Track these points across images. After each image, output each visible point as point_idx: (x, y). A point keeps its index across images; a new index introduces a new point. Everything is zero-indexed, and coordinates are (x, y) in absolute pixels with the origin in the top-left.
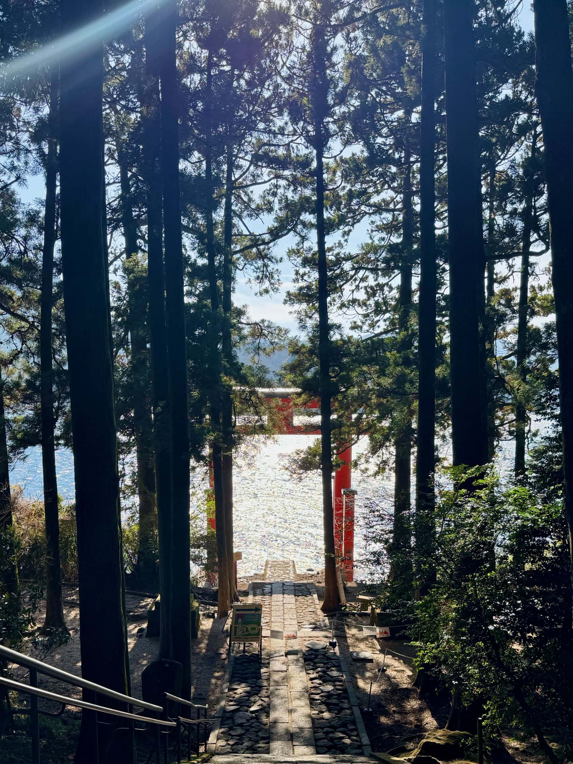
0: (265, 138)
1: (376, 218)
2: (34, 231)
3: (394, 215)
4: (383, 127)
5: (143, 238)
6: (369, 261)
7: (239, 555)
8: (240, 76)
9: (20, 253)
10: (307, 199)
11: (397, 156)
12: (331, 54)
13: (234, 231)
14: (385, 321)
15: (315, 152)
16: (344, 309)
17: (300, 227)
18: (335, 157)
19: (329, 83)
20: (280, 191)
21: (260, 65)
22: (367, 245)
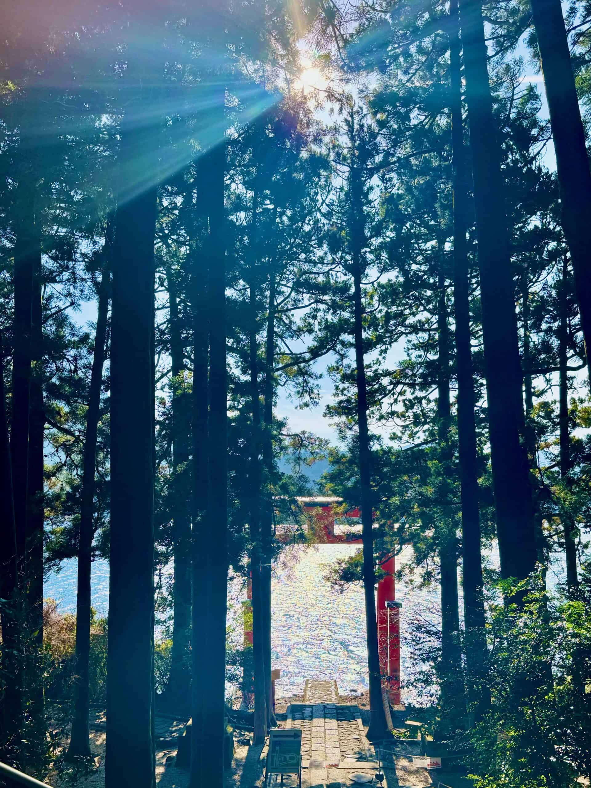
0: (306, 267)
1: (413, 338)
2: (84, 351)
3: (430, 335)
4: (418, 255)
5: (189, 357)
6: (406, 377)
7: (277, 674)
8: (283, 213)
9: (70, 371)
10: (346, 321)
11: (432, 281)
12: (367, 193)
13: (277, 350)
14: (424, 432)
15: (353, 279)
16: (383, 421)
17: (339, 347)
18: (372, 283)
19: (366, 218)
20: (320, 314)
21: (301, 203)
22: (405, 362)
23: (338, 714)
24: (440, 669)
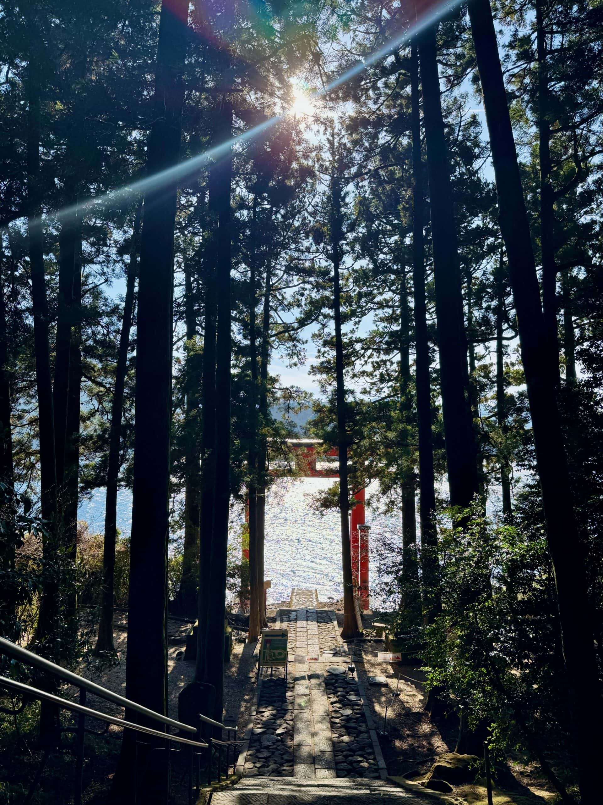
0: (296, 255)
1: (381, 313)
2: (115, 319)
3: (393, 310)
4: (384, 247)
5: (200, 325)
6: (375, 343)
7: (269, 584)
8: (277, 212)
9: (104, 335)
10: (328, 298)
11: (395, 267)
12: (345, 197)
13: (271, 320)
14: (388, 387)
15: (333, 265)
16: (356, 379)
17: (321, 317)
18: (348, 268)
19: (343, 217)
20: (307, 292)
21: (292, 205)
22: (374, 331)
23: (318, 617)
24: (401, 580)
